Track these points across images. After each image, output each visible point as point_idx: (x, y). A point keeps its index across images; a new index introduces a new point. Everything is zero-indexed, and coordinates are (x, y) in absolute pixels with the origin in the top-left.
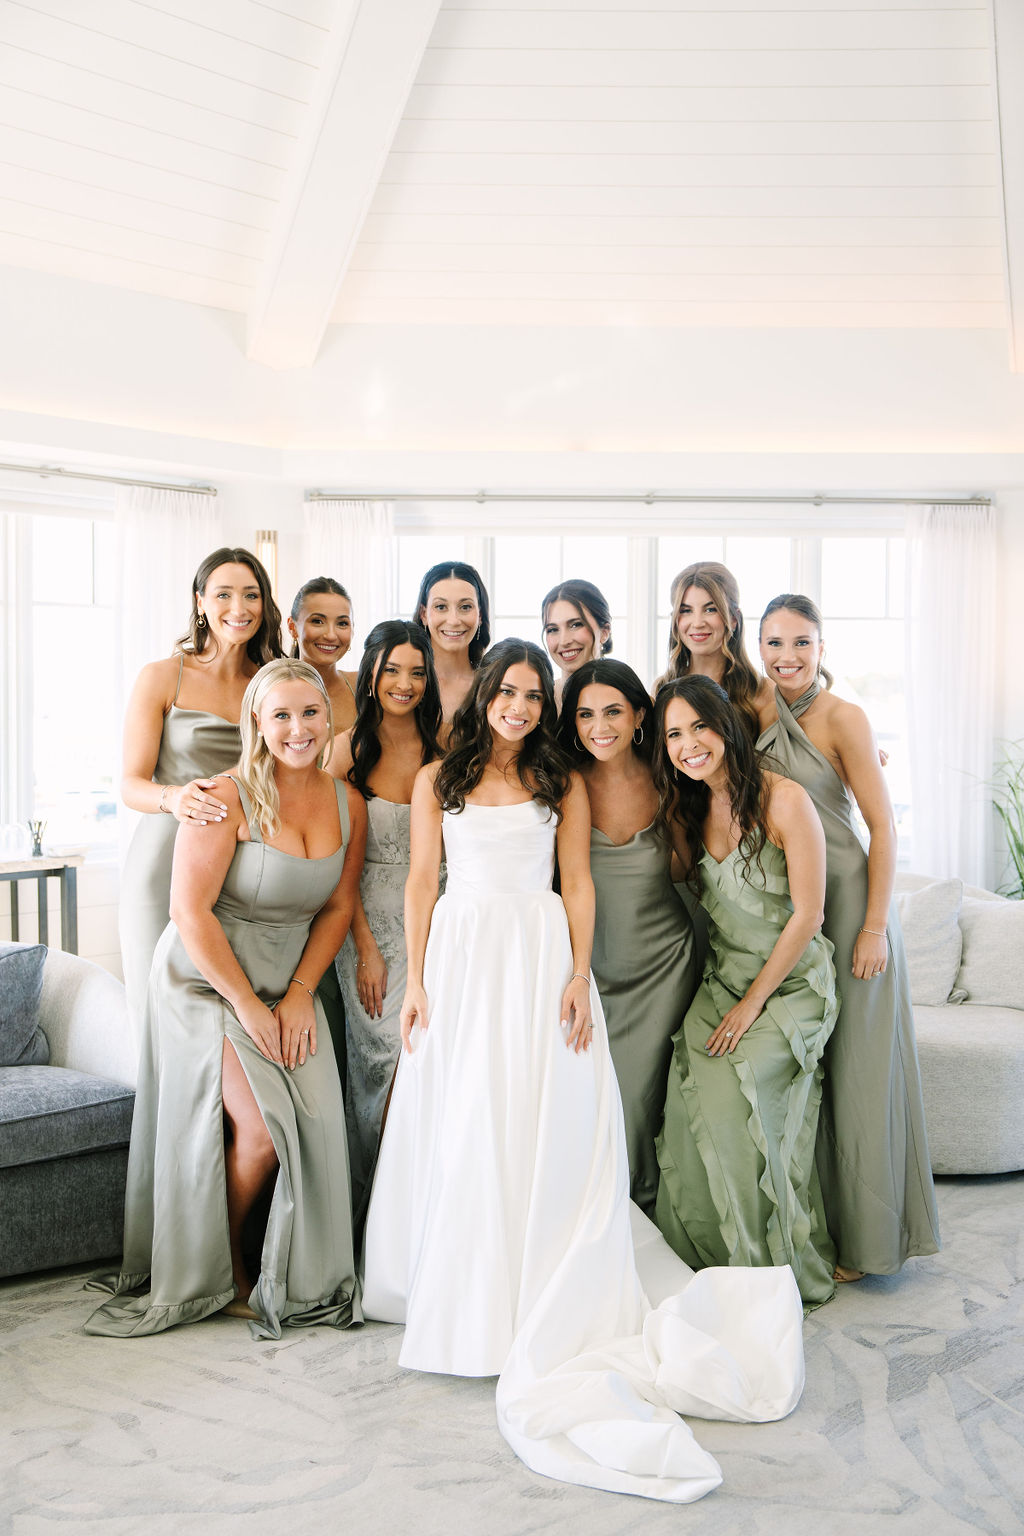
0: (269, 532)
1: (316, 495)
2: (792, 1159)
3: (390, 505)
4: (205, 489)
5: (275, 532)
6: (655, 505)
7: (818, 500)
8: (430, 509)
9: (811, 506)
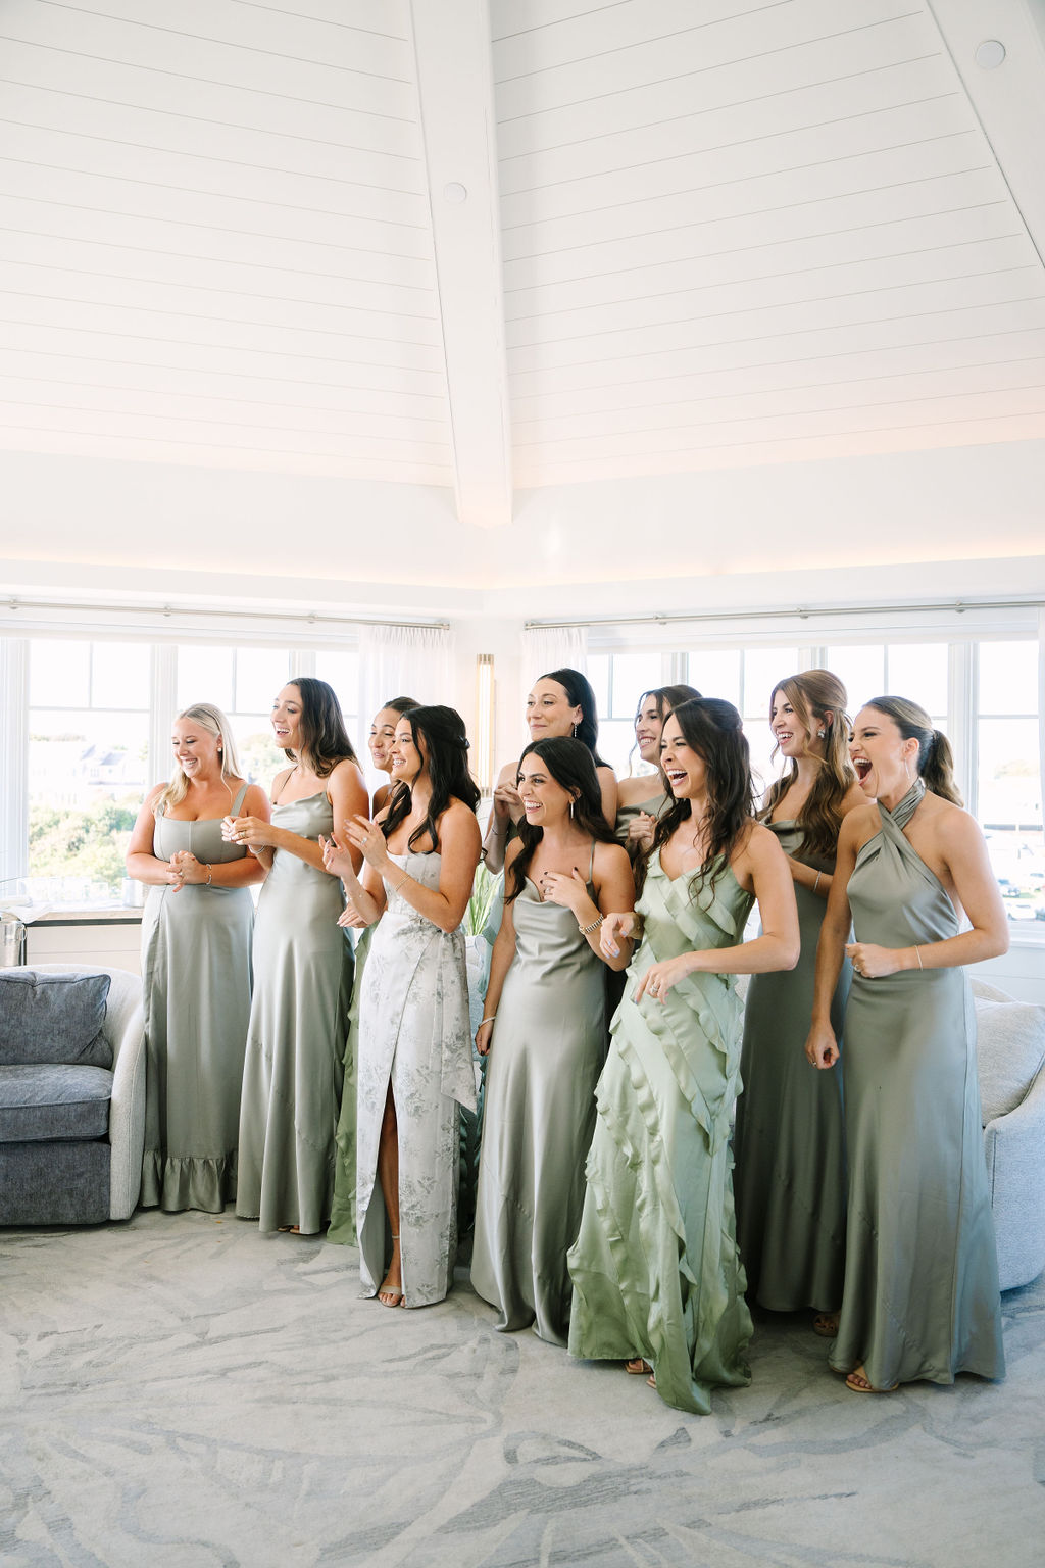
0: (485, 656)
1: (533, 625)
2: (722, 1232)
3: (583, 629)
4: (440, 625)
5: (489, 656)
6: (810, 619)
7: (961, 608)
8: (626, 632)
9: (954, 613)
